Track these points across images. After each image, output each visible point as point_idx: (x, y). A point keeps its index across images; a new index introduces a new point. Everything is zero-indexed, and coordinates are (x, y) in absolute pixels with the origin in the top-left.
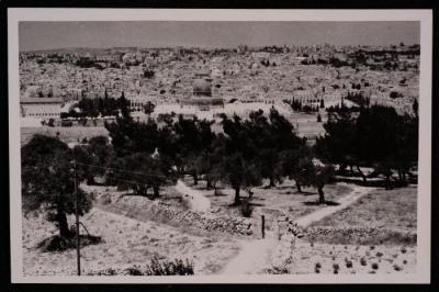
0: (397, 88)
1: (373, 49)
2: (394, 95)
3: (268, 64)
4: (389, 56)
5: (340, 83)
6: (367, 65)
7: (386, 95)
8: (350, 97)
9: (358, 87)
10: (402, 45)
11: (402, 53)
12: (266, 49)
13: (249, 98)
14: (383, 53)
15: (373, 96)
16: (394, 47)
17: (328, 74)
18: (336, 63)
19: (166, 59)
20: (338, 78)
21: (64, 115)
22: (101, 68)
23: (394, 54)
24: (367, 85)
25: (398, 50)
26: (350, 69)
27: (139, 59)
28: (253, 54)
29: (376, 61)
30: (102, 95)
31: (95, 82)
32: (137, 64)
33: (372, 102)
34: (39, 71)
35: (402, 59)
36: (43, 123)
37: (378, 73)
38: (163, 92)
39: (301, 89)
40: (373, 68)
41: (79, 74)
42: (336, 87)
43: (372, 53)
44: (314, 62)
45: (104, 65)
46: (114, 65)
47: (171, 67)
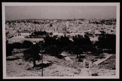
0: (112, 29)
1: (106, 20)
2: (112, 31)
3: (80, 23)
4: (110, 21)
5: (98, 28)
6: (105, 24)
7: (110, 31)
8: (101, 32)
9: (103, 29)
10: (113, 19)
11: (114, 21)
12: (80, 20)
13: (76, 32)
14: (109, 21)
15: (107, 31)
16: (111, 19)
17: (95, 26)
18: (97, 23)
19: (55, 22)
20: (98, 27)
21: (30, 35)
22: (39, 24)
23: (112, 21)
24: (105, 29)
25: (112, 20)
26: (101, 25)
27: (49, 22)
28: (77, 21)
29: (107, 23)
30: (40, 31)
31: (38, 27)
32: (48, 23)
33: (106, 33)
34: (24, 24)
35: (113, 22)
36: (25, 37)
37: (108, 26)
38: (54, 30)
39: (89, 29)
40: (106, 24)
41: (34, 25)
42: (97, 29)
43: (106, 21)
44: (92, 23)
45: (40, 23)
46: (43, 23)
47: (56, 24)
